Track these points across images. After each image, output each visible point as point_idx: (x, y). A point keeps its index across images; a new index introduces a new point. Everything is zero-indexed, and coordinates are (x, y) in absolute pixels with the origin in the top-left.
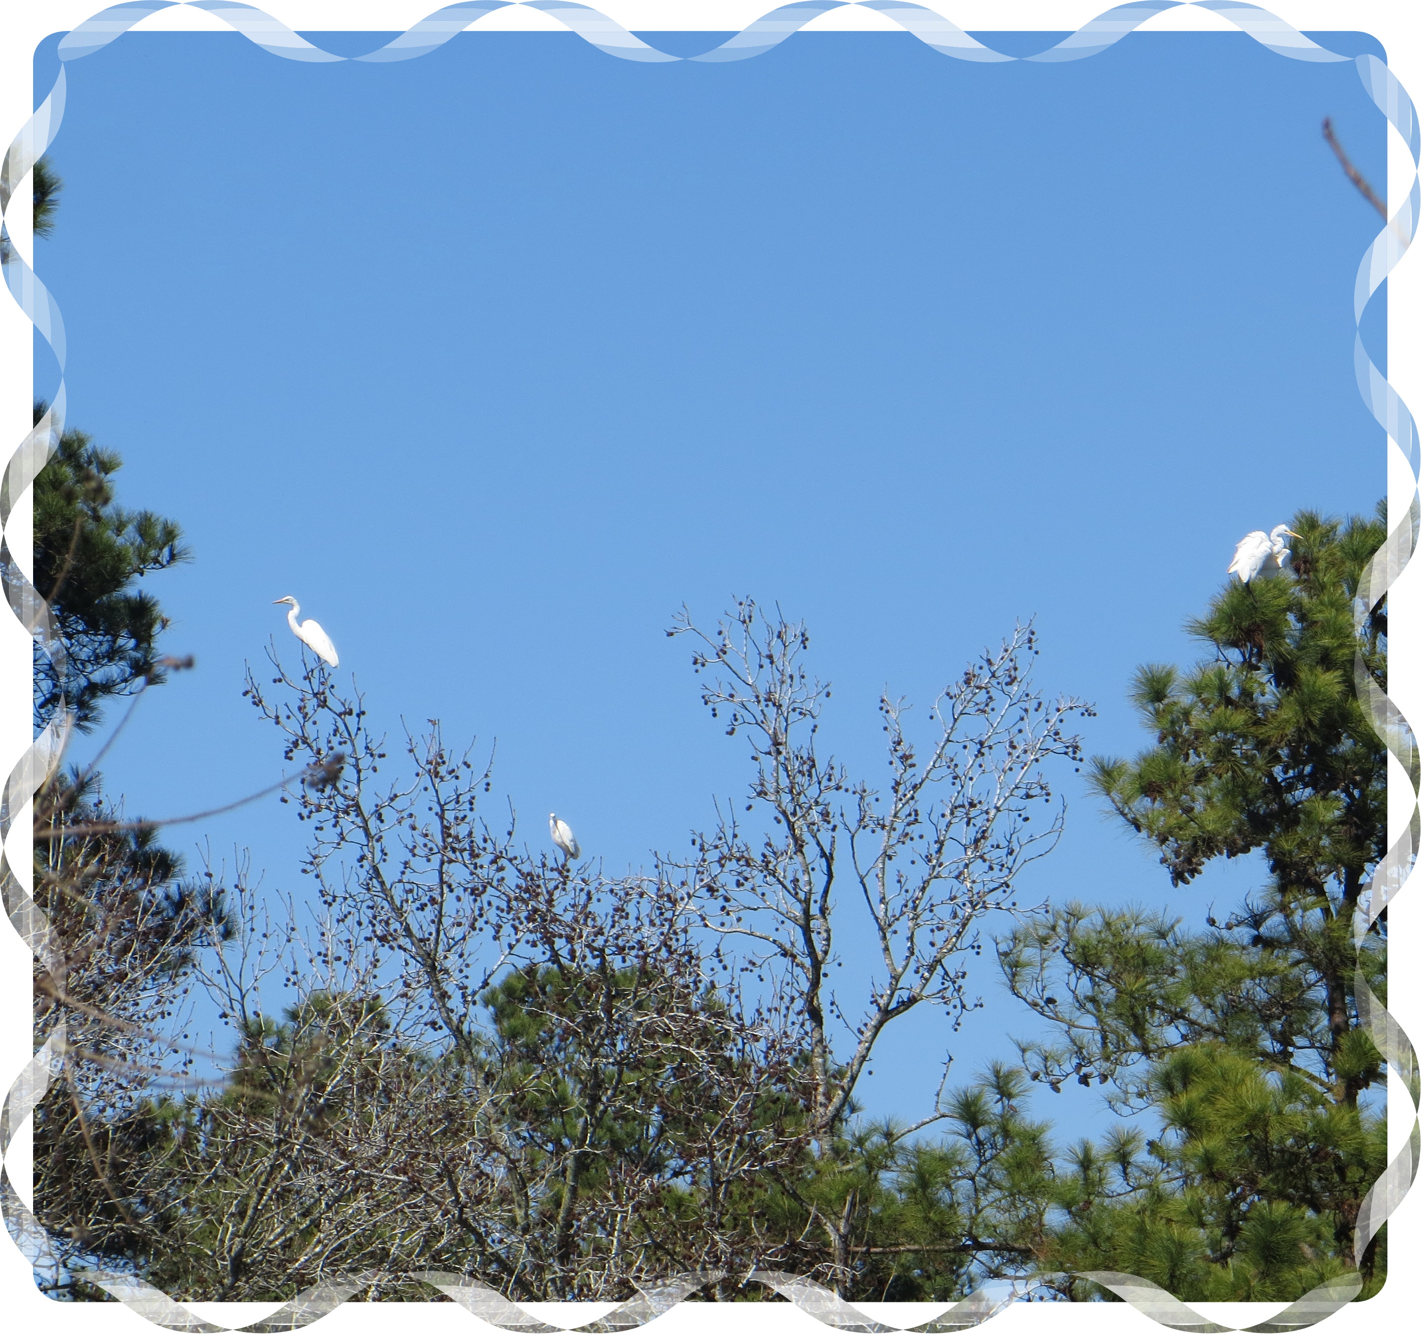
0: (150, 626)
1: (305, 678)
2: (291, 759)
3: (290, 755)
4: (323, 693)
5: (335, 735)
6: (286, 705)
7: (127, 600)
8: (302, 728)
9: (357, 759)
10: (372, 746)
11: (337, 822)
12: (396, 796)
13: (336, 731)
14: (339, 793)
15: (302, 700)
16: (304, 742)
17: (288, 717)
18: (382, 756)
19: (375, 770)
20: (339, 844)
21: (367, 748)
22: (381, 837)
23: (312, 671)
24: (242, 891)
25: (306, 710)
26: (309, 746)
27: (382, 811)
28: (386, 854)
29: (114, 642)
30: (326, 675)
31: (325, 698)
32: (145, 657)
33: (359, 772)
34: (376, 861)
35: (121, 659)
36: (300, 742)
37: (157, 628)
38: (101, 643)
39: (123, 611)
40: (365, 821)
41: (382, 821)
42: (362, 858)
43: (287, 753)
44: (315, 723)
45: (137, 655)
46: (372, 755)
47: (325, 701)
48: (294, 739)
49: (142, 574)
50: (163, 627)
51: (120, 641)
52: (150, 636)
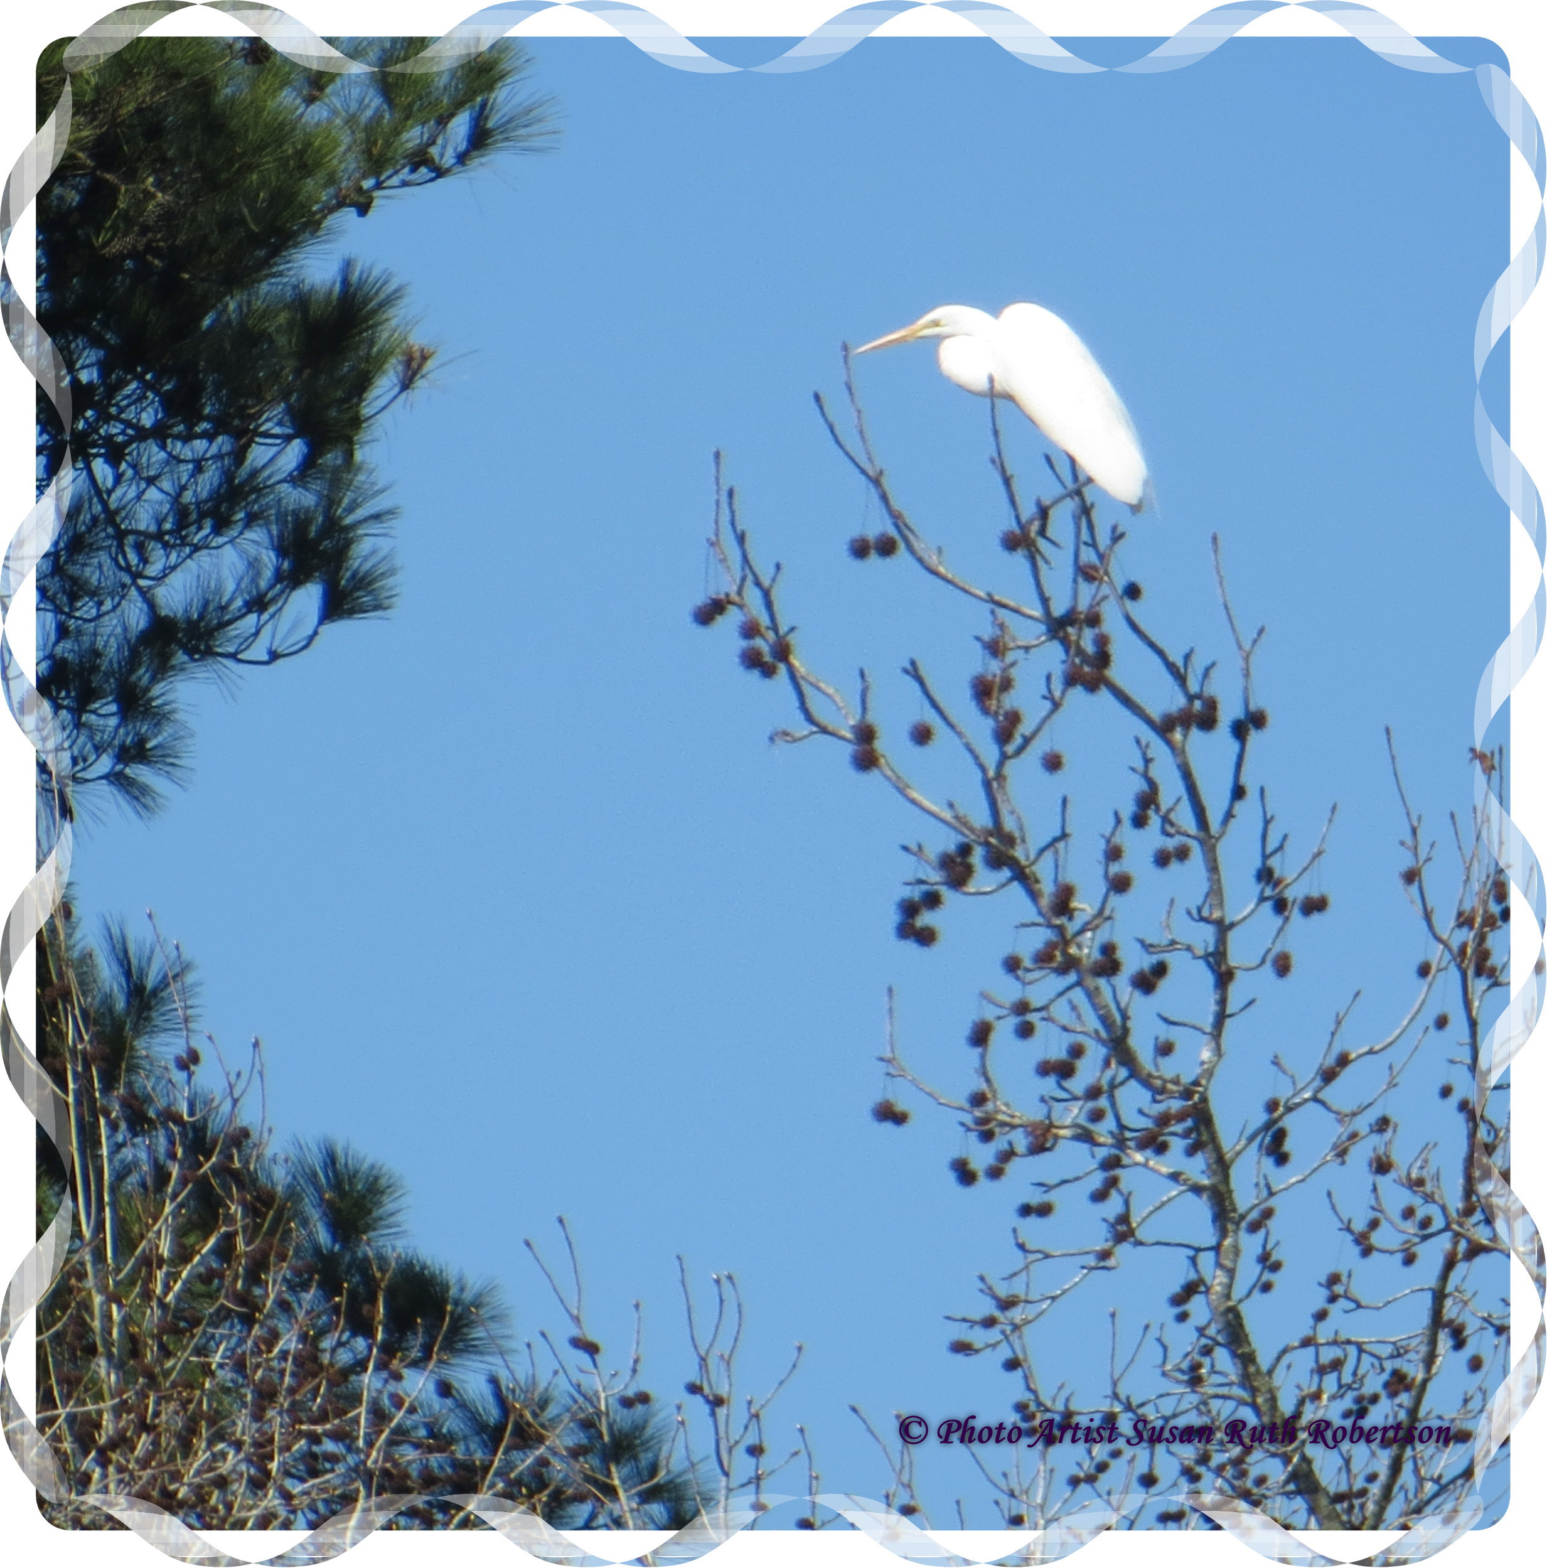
0: (362, 383)
1: (1012, 543)
2: (926, 937)
3: (926, 919)
4: (1094, 620)
5: (1139, 821)
6: (913, 671)
7: (302, 301)
8: (992, 786)
9: (1223, 928)
10: (1285, 867)
11: (1113, 1182)
12: (1343, 1061)
13: (1147, 800)
14: (1135, 1072)
15: (995, 648)
16: (997, 860)
17: (922, 735)
18: (1314, 906)
19: (1283, 966)
20: (1105, 1255)
21: (1265, 875)
22: (1268, 1214)
23: (1043, 513)
24: (717, 1402)
25: (1010, 701)
26: (1023, 876)
27: (1288, 1122)
28: (1276, 1267)
29: (239, 456)
30: (1103, 540)
31: (1102, 642)
32: (330, 503)
33: (1224, 979)
34: (1238, 1292)
35: (251, 520)
36: (977, 857)
37: (385, 384)
38: (199, 466)
39: (282, 341)
40: (1222, 1165)
41: (1282, 1159)
42: (1191, 1289)
43: (910, 909)
44: (1053, 763)
45: (304, 498)
46: (1280, 906)
47: (1103, 658)
48: (948, 842)
49: (363, 209)
50: (406, 384)
51: (258, 454)
52: (356, 422)
